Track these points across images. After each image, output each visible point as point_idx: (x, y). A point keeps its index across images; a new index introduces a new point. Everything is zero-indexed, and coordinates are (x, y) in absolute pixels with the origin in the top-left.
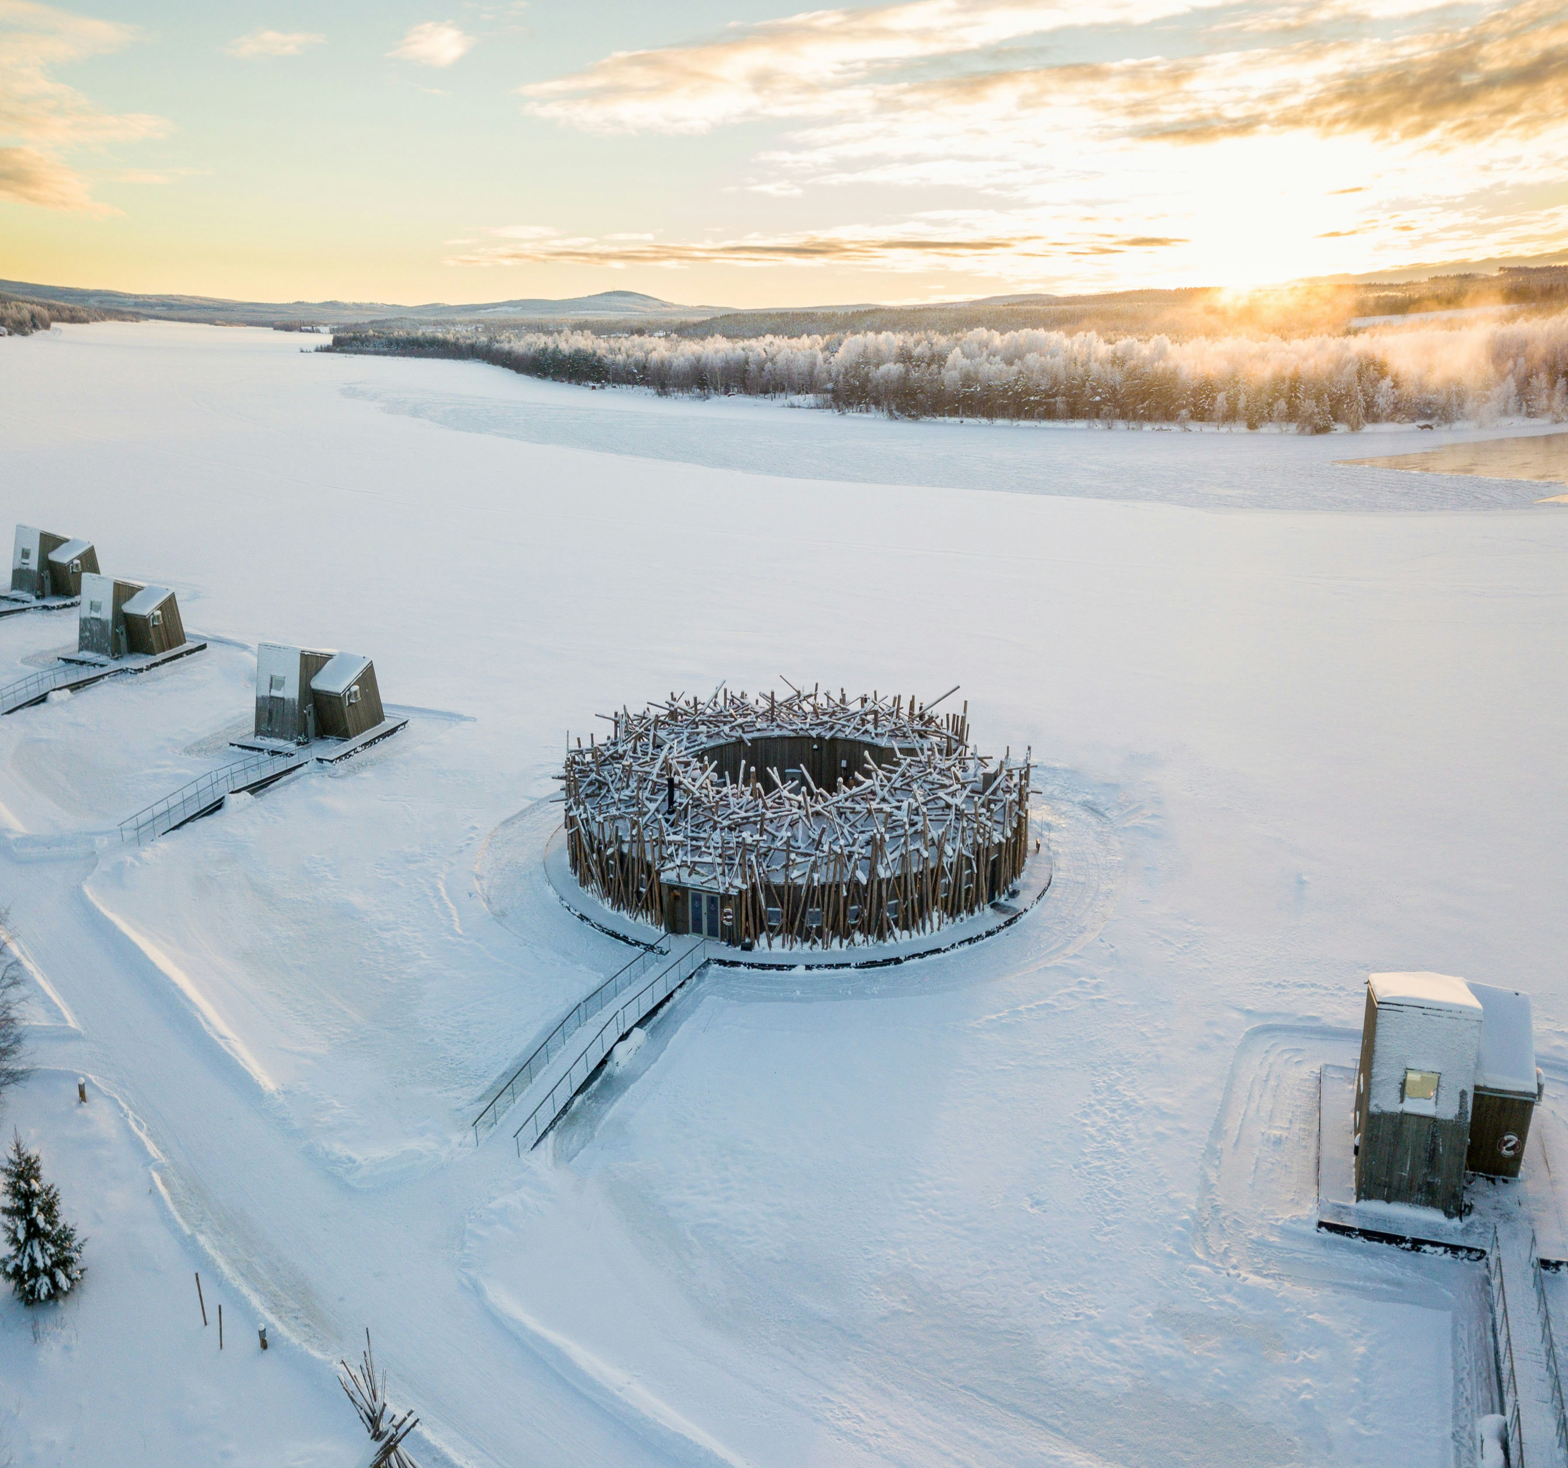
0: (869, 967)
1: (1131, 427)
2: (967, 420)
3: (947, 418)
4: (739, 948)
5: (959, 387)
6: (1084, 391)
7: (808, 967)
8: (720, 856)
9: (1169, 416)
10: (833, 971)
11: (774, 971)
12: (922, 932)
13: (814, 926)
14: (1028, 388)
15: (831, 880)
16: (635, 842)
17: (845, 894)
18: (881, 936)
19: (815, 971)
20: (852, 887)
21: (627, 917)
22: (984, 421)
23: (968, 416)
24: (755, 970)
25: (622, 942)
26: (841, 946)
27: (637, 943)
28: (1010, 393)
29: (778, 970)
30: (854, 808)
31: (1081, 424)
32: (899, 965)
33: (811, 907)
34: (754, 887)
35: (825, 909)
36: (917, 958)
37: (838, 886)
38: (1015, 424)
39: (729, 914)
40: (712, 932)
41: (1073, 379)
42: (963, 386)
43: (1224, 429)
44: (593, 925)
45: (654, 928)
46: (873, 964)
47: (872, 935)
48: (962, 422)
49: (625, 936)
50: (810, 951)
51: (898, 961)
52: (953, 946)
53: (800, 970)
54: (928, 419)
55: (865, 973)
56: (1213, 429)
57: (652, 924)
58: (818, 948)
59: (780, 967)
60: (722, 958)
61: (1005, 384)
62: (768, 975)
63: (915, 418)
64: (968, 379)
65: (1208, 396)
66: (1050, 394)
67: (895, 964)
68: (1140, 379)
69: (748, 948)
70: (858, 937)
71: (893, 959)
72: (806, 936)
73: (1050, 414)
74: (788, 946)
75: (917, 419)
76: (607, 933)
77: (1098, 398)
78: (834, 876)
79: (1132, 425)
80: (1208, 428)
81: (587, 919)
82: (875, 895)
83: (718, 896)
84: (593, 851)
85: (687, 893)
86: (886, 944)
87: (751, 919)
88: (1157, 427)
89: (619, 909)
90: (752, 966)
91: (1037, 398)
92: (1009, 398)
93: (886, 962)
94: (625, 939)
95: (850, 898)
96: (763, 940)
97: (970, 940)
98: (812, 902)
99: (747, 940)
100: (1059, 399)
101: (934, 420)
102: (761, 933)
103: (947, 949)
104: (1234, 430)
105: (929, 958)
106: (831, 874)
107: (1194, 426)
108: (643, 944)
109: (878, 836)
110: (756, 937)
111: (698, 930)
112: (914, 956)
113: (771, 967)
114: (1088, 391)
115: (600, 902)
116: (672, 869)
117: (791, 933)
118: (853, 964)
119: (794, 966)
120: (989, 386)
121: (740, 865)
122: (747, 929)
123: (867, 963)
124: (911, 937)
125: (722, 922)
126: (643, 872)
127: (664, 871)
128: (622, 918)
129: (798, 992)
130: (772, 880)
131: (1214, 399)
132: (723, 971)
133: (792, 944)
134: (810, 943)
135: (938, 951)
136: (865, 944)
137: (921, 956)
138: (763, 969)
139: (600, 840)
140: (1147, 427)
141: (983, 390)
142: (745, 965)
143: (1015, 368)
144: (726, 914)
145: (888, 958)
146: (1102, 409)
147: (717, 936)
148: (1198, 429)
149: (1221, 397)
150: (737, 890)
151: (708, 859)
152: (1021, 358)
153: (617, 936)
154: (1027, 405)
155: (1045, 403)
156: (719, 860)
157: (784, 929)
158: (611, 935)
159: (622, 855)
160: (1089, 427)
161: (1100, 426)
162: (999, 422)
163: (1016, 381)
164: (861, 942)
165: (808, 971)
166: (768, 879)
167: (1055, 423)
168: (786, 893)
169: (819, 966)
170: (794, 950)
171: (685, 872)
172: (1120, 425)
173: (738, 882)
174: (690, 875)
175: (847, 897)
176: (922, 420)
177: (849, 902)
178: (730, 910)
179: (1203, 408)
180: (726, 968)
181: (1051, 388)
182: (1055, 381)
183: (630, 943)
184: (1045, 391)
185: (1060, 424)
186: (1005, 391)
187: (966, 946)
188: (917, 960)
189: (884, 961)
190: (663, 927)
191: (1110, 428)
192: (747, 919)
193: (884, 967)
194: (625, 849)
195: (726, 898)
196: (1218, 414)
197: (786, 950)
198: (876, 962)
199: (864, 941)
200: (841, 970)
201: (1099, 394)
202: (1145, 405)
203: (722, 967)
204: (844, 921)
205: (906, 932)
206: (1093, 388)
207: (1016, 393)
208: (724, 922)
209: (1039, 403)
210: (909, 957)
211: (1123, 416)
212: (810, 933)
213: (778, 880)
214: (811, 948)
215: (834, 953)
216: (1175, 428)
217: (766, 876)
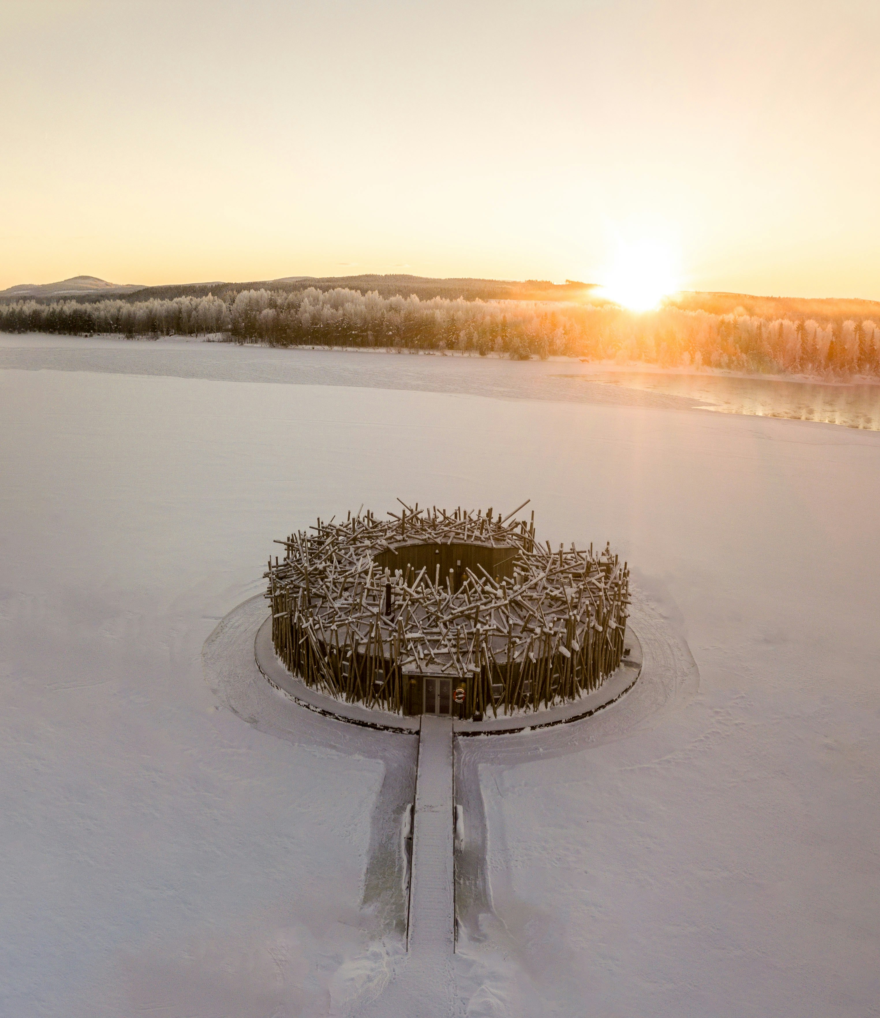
0: (573, 721)
1: (412, 352)
2: (316, 347)
3: (304, 346)
4: (471, 720)
5: (309, 325)
6: (382, 328)
7: (533, 728)
8: (454, 646)
9: (433, 346)
10: (550, 728)
11: (508, 735)
12: (594, 689)
13: (528, 695)
14: (350, 326)
15: (541, 656)
16: (373, 643)
17: (551, 666)
18: (571, 695)
19: (538, 730)
20: (555, 660)
21: (364, 707)
22: (326, 347)
23: (317, 344)
24: (493, 736)
25: (371, 729)
26: (546, 707)
27: (386, 728)
28: (340, 329)
29: (510, 733)
30: (531, 597)
31: (383, 350)
32: (591, 716)
33: (527, 679)
34: (484, 668)
35: (537, 680)
36: (601, 709)
37: (547, 660)
38: (345, 349)
39: (460, 693)
40: (444, 710)
41: (375, 320)
42: (312, 324)
43: (466, 355)
44: (337, 718)
45: (391, 713)
46: (576, 718)
47: (566, 695)
48: (313, 348)
49: (373, 724)
50: (525, 715)
51: (590, 713)
52: (619, 697)
53: (527, 731)
54: (293, 346)
55: (573, 726)
56: (460, 355)
57: (389, 710)
58: (531, 712)
59: (512, 731)
60: (464, 731)
61: (337, 323)
62: (503, 739)
63: (285, 346)
64: (315, 319)
65: (454, 333)
66: (363, 330)
67: (589, 716)
68: (413, 321)
69: (478, 719)
70: (557, 699)
71: (588, 713)
72: (521, 703)
73: (364, 343)
74: (509, 713)
75: (287, 347)
76: (353, 723)
77: (390, 333)
78: (544, 653)
79: (413, 351)
80: (457, 354)
81: (330, 714)
82: (569, 665)
83: (451, 681)
84: (325, 655)
85: (422, 681)
86: (575, 701)
87: (481, 695)
88: (427, 353)
89: (353, 702)
90: (491, 733)
91: (356, 332)
92: (339, 332)
93: (584, 715)
94: (373, 726)
95: (554, 670)
96: (489, 711)
97: (626, 691)
98: (528, 675)
99: (477, 713)
100: (369, 332)
101: (297, 347)
102: (487, 705)
103: (616, 700)
104: (472, 355)
105: (608, 707)
106: (542, 653)
107: (449, 353)
108: (392, 728)
109: (573, 618)
110: (485, 710)
111: (431, 710)
112: (599, 708)
113: (505, 732)
114: (385, 328)
115: (332, 697)
116: (410, 662)
117: (511, 703)
118: (564, 721)
119: (522, 729)
120: (328, 324)
121: (473, 652)
122: (478, 704)
123: (573, 718)
124: (588, 693)
125: (453, 701)
126: (380, 668)
127: (403, 665)
128: (358, 708)
129: (541, 750)
130: (497, 661)
131: (458, 335)
132: (469, 740)
133: (512, 711)
134: (524, 708)
135: (612, 701)
136: (562, 703)
137: (603, 707)
138: (499, 734)
139: (332, 645)
140: (421, 352)
141: (324, 327)
142: (485, 733)
143: (341, 312)
144: (458, 694)
145: (584, 712)
146: (394, 340)
147: (448, 712)
148: (451, 354)
149: (462, 334)
150: (472, 674)
151: (445, 650)
152: (342, 305)
153: (364, 725)
154: (351, 337)
155: (361, 336)
156: (453, 650)
157: (506, 700)
158: (358, 724)
159: (358, 655)
160: (388, 352)
161: (394, 351)
162: (336, 348)
163: (343, 320)
164: (558, 702)
165: (533, 731)
166: (494, 661)
167: (368, 349)
168: (508, 670)
169: (541, 726)
170: (513, 715)
171: (423, 664)
172: (405, 351)
173: (472, 667)
174: (427, 665)
175: (551, 669)
176: (289, 347)
177: (553, 672)
178: (461, 690)
179: (451, 341)
180: (469, 738)
181: (363, 326)
182: (365, 321)
183: (379, 729)
184: (360, 328)
185: (371, 350)
186: (337, 327)
187: (625, 695)
188: (602, 710)
189: (583, 714)
190: (401, 712)
191: (399, 353)
192: (478, 695)
193: (583, 719)
194: (362, 650)
195: (457, 681)
196: (462, 345)
197: (508, 717)
198: (578, 716)
199: (561, 701)
200: (556, 727)
201: (391, 330)
202: (418, 338)
203: (465, 737)
204: (549, 688)
205: (585, 690)
206: (387, 326)
207: (343, 329)
208: (456, 700)
209: (357, 336)
210: (597, 709)
211: (406, 346)
212: (525, 701)
213: (502, 660)
214: (525, 712)
215: (542, 713)
216: (438, 353)
217: (493, 659)
